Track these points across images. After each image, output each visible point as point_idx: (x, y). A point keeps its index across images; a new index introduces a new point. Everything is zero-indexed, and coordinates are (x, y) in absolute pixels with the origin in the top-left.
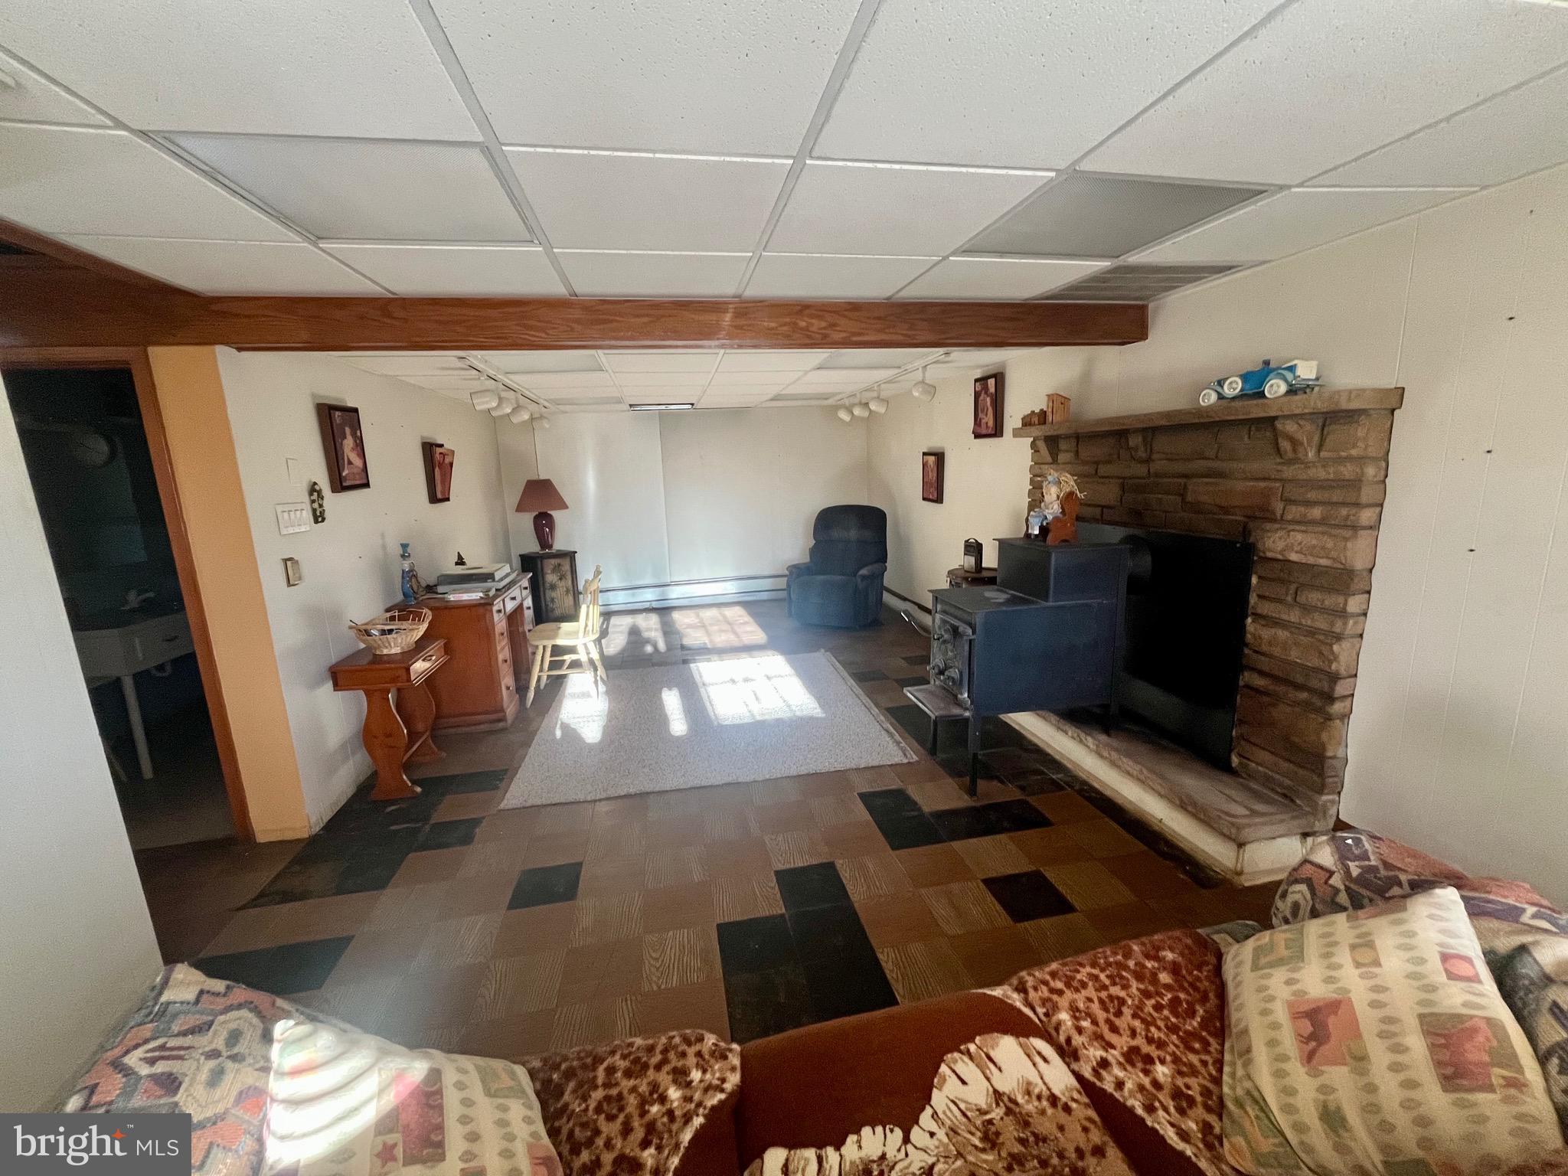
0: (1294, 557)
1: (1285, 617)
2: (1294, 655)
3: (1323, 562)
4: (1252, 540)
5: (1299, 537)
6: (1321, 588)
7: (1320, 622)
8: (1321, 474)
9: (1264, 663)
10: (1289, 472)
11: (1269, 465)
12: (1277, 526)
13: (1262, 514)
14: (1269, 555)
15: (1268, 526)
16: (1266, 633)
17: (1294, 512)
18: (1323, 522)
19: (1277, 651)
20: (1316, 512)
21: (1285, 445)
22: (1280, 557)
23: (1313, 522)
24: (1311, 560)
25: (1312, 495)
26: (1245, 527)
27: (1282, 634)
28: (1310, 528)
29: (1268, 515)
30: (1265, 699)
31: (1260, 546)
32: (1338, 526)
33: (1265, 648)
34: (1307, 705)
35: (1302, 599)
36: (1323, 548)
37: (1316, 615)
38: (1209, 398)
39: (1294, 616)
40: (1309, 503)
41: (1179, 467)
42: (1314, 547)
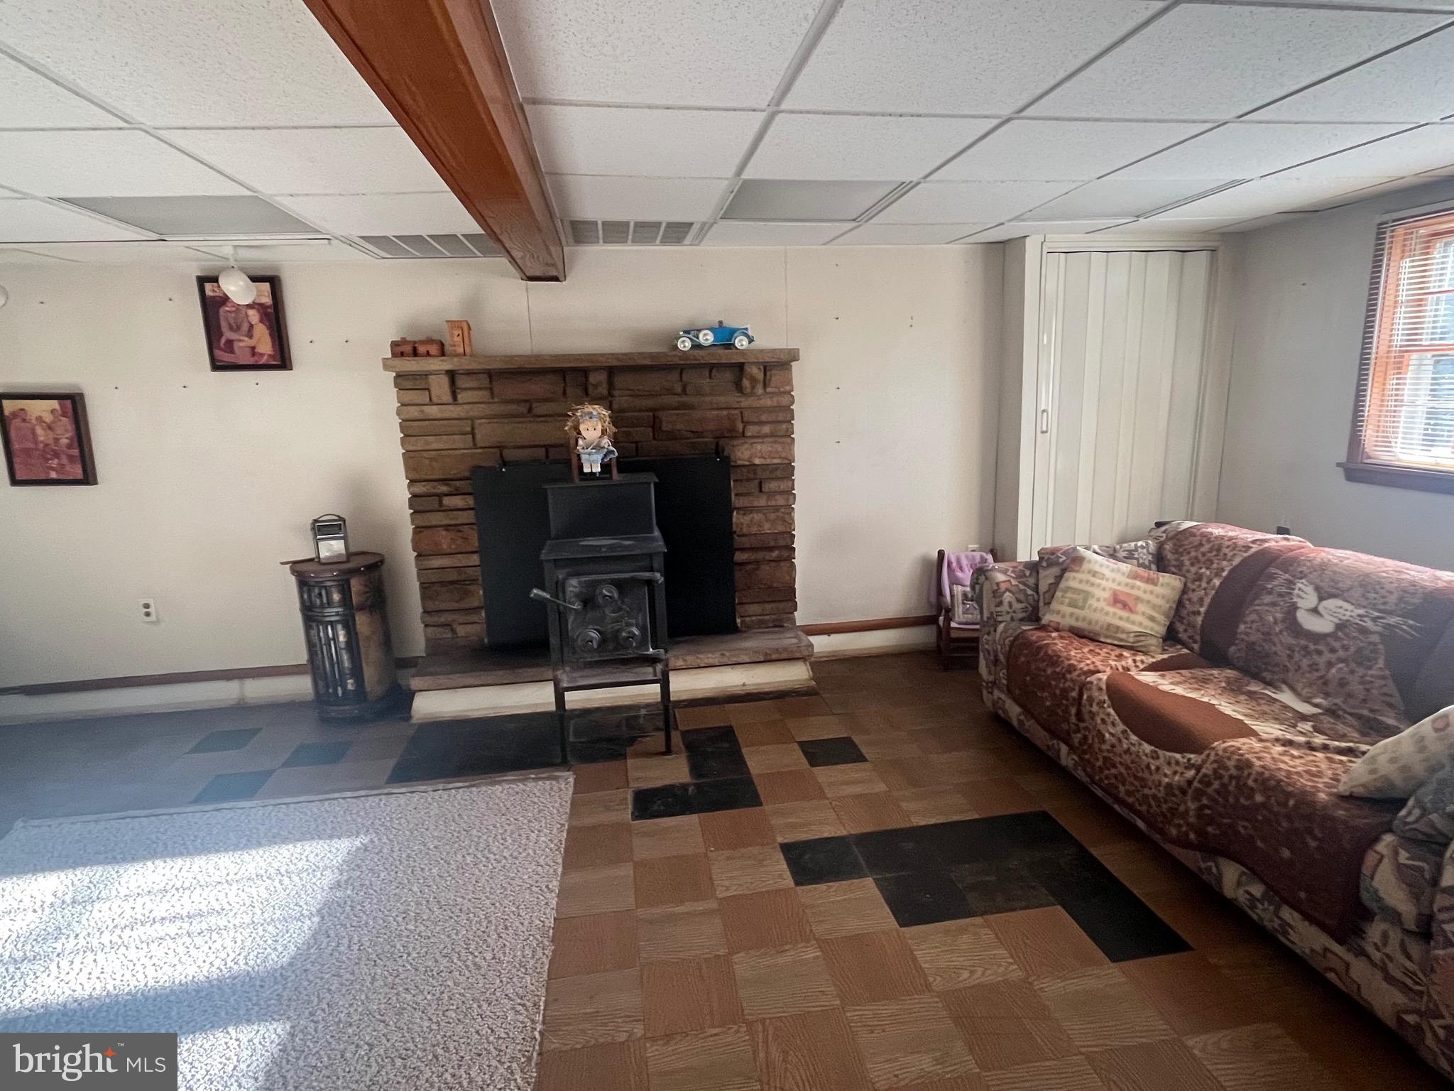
0: (757, 461)
1: (756, 504)
2: (767, 528)
3: (776, 461)
4: (726, 454)
5: (759, 447)
6: (778, 479)
7: (780, 501)
8: (768, 402)
9: (745, 542)
10: (745, 402)
11: (733, 399)
12: (740, 442)
13: (730, 434)
14: (740, 463)
15: (735, 442)
16: (746, 519)
17: (751, 430)
18: (772, 435)
19: (754, 530)
20: (766, 429)
21: (746, 383)
22: (747, 463)
23: (766, 436)
24: (768, 461)
25: (764, 418)
26: (717, 444)
27: (757, 517)
28: (765, 440)
29: (734, 434)
30: (749, 567)
31: (733, 457)
32: (782, 436)
33: (745, 530)
34: (778, 561)
35: (766, 487)
36: (777, 452)
37: (778, 497)
38: (685, 344)
39: (762, 502)
40: (761, 423)
41: (650, 403)
42: (771, 452)
